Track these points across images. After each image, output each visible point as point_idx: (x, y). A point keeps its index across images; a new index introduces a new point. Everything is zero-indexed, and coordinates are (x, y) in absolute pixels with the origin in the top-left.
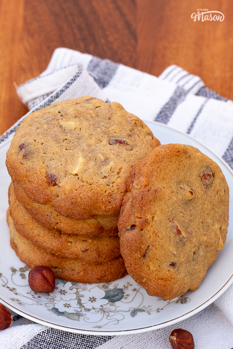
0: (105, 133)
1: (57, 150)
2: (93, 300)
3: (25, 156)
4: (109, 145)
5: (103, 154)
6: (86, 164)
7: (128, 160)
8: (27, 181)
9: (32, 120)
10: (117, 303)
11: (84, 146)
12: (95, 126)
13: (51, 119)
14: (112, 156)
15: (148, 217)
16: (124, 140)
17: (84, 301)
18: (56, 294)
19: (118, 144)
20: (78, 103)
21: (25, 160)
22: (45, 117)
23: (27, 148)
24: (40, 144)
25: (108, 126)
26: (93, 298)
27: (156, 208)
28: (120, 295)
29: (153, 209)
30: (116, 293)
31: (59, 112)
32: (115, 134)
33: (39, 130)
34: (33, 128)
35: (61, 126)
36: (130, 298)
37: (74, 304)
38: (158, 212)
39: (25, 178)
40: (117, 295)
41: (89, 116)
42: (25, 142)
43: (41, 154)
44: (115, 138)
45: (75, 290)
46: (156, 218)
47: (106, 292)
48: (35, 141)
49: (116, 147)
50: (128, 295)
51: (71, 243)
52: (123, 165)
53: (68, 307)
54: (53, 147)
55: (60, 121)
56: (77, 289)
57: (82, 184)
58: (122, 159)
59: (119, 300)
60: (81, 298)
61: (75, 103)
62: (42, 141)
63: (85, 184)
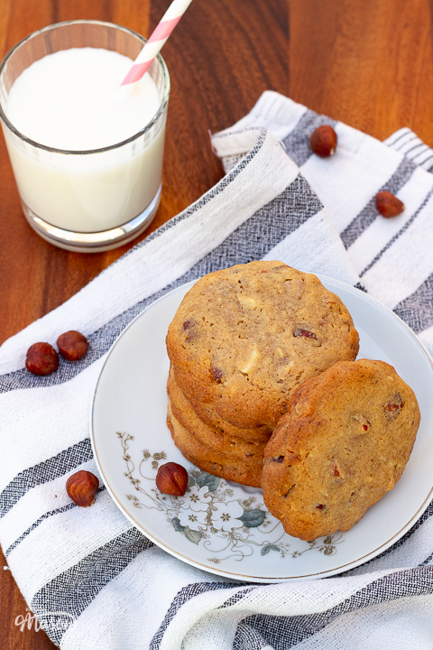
0: (291, 318)
1: (228, 336)
2: (226, 517)
3: (188, 339)
4: (293, 338)
5: (283, 349)
6: (260, 361)
7: (312, 360)
8: (187, 372)
9: (205, 286)
10: (253, 530)
11: (262, 334)
12: (281, 307)
13: (227, 290)
14: (294, 354)
15: (301, 453)
16: (313, 331)
17: (216, 516)
18: (186, 499)
19: (303, 337)
20: (265, 272)
21: (188, 344)
22: (221, 286)
23: (192, 328)
24: (209, 324)
25: (296, 308)
26: (227, 515)
27: (314, 444)
28: (260, 520)
29: (310, 444)
30: (256, 516)
31: (239, 282)
32: (304, 322)
33: (210, 304)
34: (205, 300)
35: (238, 303)
36: (270, 527)
37: (202, 517)
38: (316, 448)
39: (185, 367)
40: (256, 519)
41: (275, 291)
42: (192, 319)
43: (209, 339)
44: (301, 328)
45: (209, 499)
46: (310, 455)
47: (245, 511)
48: (204, 318)
49: (301, 340)
50: (268, 522)
51: (234, 443)
52: (305, 368)
53: (193, 520)
54: (224, 333)
55: (238, 294)
56: (213, 498)
57: (251, 387)
58: (305, 359)
59: (256, 526)
60: (213, 512)
61: (260, 271)
62: (212, 321)
63: (255, 388)
